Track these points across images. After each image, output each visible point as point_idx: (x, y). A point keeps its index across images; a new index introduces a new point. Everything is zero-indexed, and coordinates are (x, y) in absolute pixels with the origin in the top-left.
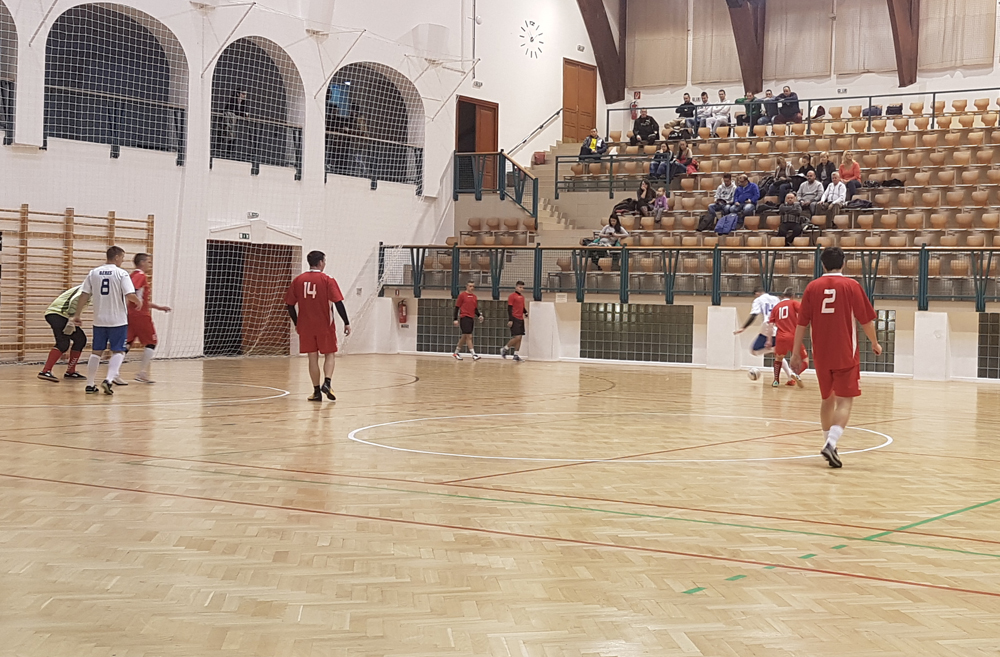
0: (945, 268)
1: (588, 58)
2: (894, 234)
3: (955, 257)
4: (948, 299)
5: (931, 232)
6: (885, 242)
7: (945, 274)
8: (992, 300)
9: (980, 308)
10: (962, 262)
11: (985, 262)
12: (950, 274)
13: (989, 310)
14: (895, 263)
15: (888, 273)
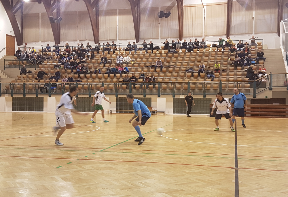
0: (108, 87)
1: (13, 34)
2: (95, 79)
3: (110, 84)
4: (109, 94)
5: (104, 79)
6: (93, 81)
7: (108, 88)
8: (119, 94)
9: (117, 96)
10: (112, 86)
11: (118, 86)
12: (109, 88)
13: (119, 97)
14: (96, 86)
15: (94, 88)
